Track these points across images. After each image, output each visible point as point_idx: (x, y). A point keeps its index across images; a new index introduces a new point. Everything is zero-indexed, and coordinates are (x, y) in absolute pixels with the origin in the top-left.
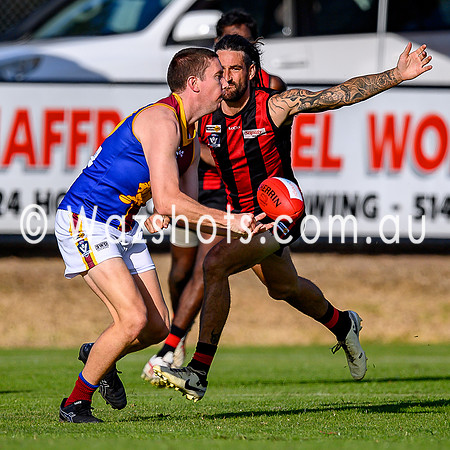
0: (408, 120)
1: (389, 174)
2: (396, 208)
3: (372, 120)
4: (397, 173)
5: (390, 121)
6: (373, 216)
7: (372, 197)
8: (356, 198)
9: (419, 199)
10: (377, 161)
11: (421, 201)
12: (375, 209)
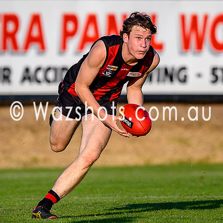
0: (206, 18)
1: (195, 54)
2: (199, 75)
3: (183, 18)
4: (199, 52)
5: (195, 19)
6: (184, 81)
7: (183, 69)
8: (173, 69)
9: (214, 70)
10: (186, 45)
11: (215, 70)
12: (185, 76)
